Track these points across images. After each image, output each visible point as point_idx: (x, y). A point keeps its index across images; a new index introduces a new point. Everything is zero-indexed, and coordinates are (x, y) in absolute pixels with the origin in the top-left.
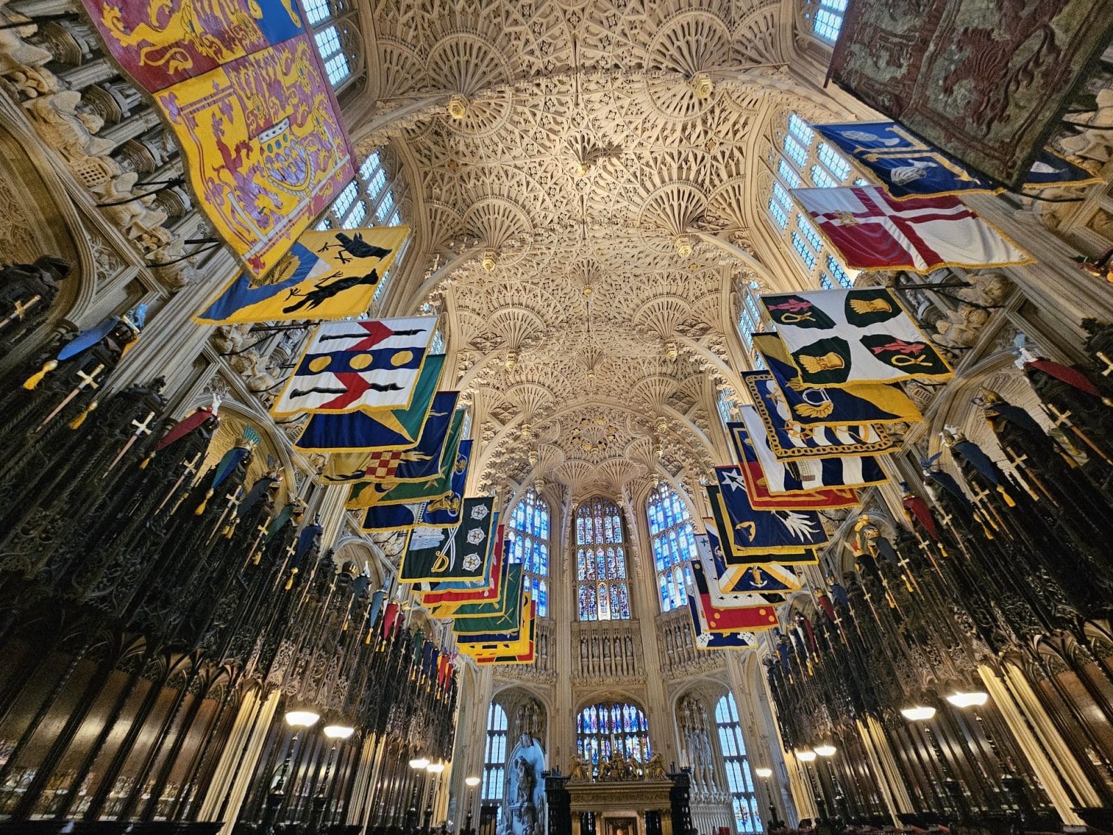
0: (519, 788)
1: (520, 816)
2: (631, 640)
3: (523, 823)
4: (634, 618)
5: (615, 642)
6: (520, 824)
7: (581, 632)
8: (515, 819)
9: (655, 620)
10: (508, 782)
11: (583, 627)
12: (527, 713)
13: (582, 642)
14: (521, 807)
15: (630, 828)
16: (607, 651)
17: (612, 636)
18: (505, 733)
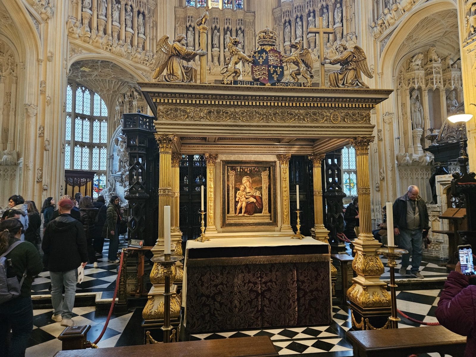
0: (121, 161)
1: (122, 181)
2: (243, 32)
3: (125, 187)
4: (249, 11)
5: (225, 34)
6: (122, 188)
7: (187, 18)
8: (118, 184)
9: (273, 13)
10: (111, 158)
11: (190, 13)
12: (127, 99)
13: (187, 29)
14: (122, 175)
15: (264, 176)
16: (216, 41)
17: (221, 26)
18: (106, 119)
